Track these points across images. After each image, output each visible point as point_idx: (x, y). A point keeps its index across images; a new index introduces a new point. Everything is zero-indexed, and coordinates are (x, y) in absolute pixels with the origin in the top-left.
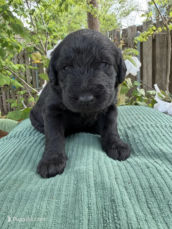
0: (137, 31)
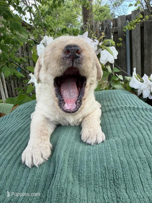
0: (126, 20)
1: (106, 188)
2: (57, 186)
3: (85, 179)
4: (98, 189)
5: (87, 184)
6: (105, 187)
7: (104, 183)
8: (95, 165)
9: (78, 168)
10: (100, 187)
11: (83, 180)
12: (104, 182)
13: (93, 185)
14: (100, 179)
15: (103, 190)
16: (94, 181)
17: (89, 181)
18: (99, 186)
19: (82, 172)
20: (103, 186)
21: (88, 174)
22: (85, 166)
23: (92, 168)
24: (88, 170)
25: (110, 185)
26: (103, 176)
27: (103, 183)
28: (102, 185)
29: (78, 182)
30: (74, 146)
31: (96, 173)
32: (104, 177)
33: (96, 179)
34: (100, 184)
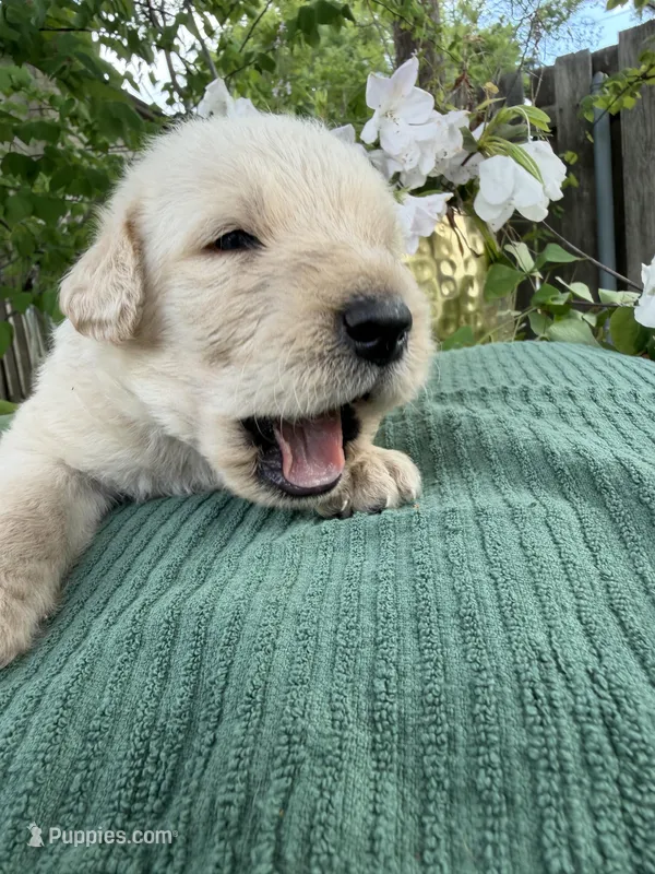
0: (594, 73)
1: (556, 766)
2: (221, 810)
3: (411, 711)
4: (498, 781)
5: (422, 744)
6: (547, 757)
7: (543, 735)
8: (473, 635)
9: (367, 651)
10: (516, 763)
11: (402, 719)
12: (541, 724)
13: (461, 750)
14: (513, 711)
15: (534, 780)
16: (470, 721)
17: (435, 723)
18: (504, 755)
19: (393, 673)
20: (534, 753)
21: (431, 685)
22: (410, 642)
23: (454, 652)
24: (427, 661)
25: (584, 750)
26: (528, 693)
27: (530, 733)
28: (524, 743)
29: (365, 737)
30: (330, 549)
31: (484, 675)
32: (536, 696)
33: (485, 713)
34: (513, 740)
